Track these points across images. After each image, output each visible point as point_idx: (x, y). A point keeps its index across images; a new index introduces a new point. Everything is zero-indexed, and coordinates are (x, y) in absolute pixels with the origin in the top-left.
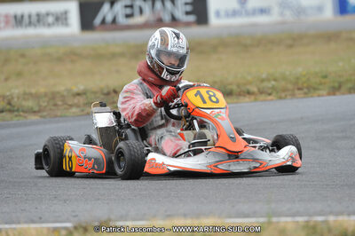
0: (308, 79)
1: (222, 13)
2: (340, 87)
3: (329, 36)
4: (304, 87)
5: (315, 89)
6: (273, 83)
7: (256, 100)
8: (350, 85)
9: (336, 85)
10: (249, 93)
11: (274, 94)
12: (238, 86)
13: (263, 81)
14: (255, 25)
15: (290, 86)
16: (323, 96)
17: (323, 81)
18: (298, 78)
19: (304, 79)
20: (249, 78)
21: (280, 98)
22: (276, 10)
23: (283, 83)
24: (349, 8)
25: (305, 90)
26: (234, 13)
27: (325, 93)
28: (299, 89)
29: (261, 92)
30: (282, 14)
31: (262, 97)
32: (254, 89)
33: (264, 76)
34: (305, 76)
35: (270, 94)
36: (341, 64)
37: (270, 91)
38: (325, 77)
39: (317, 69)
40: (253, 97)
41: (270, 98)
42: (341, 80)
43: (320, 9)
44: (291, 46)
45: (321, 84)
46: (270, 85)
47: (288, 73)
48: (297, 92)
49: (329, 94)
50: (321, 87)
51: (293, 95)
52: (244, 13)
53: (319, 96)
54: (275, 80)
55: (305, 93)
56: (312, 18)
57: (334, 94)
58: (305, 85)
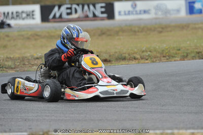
0: (169, 51)
1: (123, 13)
2: (187, 56)
3: (182, 27)
4: (167, 56)
5: (173, 57)
6: (149, 53)
7: (139, 63)
8: (193, 55)
9: (185, 54)
10: (135, 59)
11: (149, 59)
12: (129, 55)
13: (143, 52)
14: (140, 20)
15: (158, 55)
16: (177, 61)
17: (178, 52)
18: (163, 51)
19: (167, 51)
20: (136, 50)
21: (153, 62)
22: (153, 11)
23: (155, 53)
24: (195, 11)
25: (168, 58)
26: (129, 13)
27: (178, 59)
28: (164, 57)
29: (142, 59)
30: (156, 14)
31: (143, 61)
32: (138, 56)
33: (144, 49)
34: (167, 49)
35: (147, 60)
36: (188, 43)
37: (147, 58)
38: (179, 50)
39: (175, 46)
40: (137, 61)
41: (147, 61)
42: (188, 51)
43: (178, 11)
44: (160, 32)
45: (176, 54)
46: (147, 54)
47: (157, 47)
48: (162, 58)
49: (181, 60)
50: (176, 56)
51: (160, 60)
52: (134, 13)
53: (175, 61)
54: (150, 51)
55: (167, 59)
56: (173, 16)
57: (184, 60)
58: (167, 54)
